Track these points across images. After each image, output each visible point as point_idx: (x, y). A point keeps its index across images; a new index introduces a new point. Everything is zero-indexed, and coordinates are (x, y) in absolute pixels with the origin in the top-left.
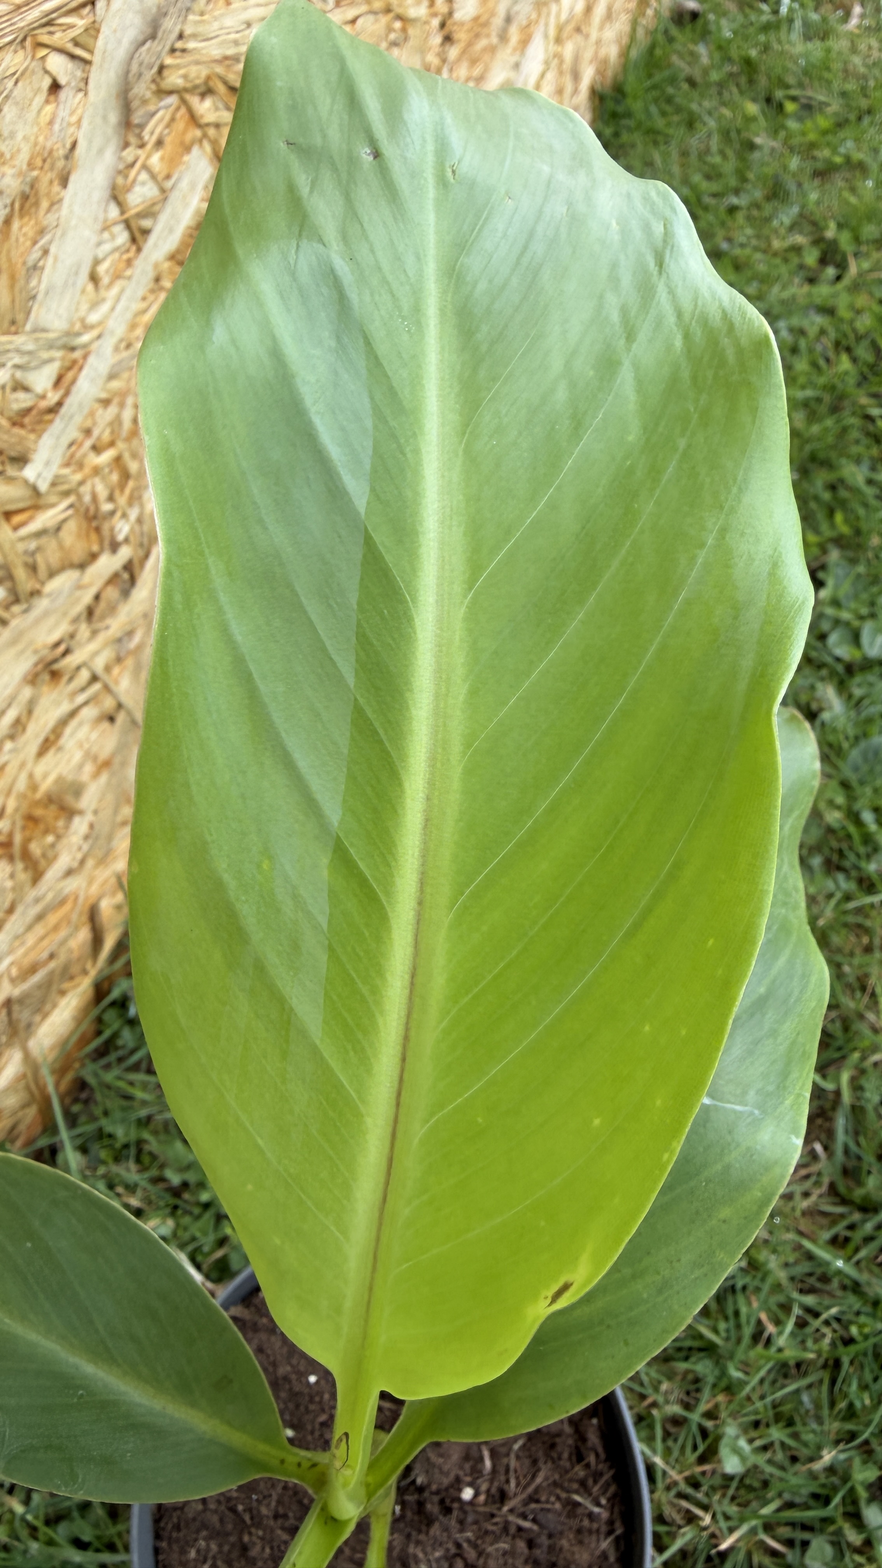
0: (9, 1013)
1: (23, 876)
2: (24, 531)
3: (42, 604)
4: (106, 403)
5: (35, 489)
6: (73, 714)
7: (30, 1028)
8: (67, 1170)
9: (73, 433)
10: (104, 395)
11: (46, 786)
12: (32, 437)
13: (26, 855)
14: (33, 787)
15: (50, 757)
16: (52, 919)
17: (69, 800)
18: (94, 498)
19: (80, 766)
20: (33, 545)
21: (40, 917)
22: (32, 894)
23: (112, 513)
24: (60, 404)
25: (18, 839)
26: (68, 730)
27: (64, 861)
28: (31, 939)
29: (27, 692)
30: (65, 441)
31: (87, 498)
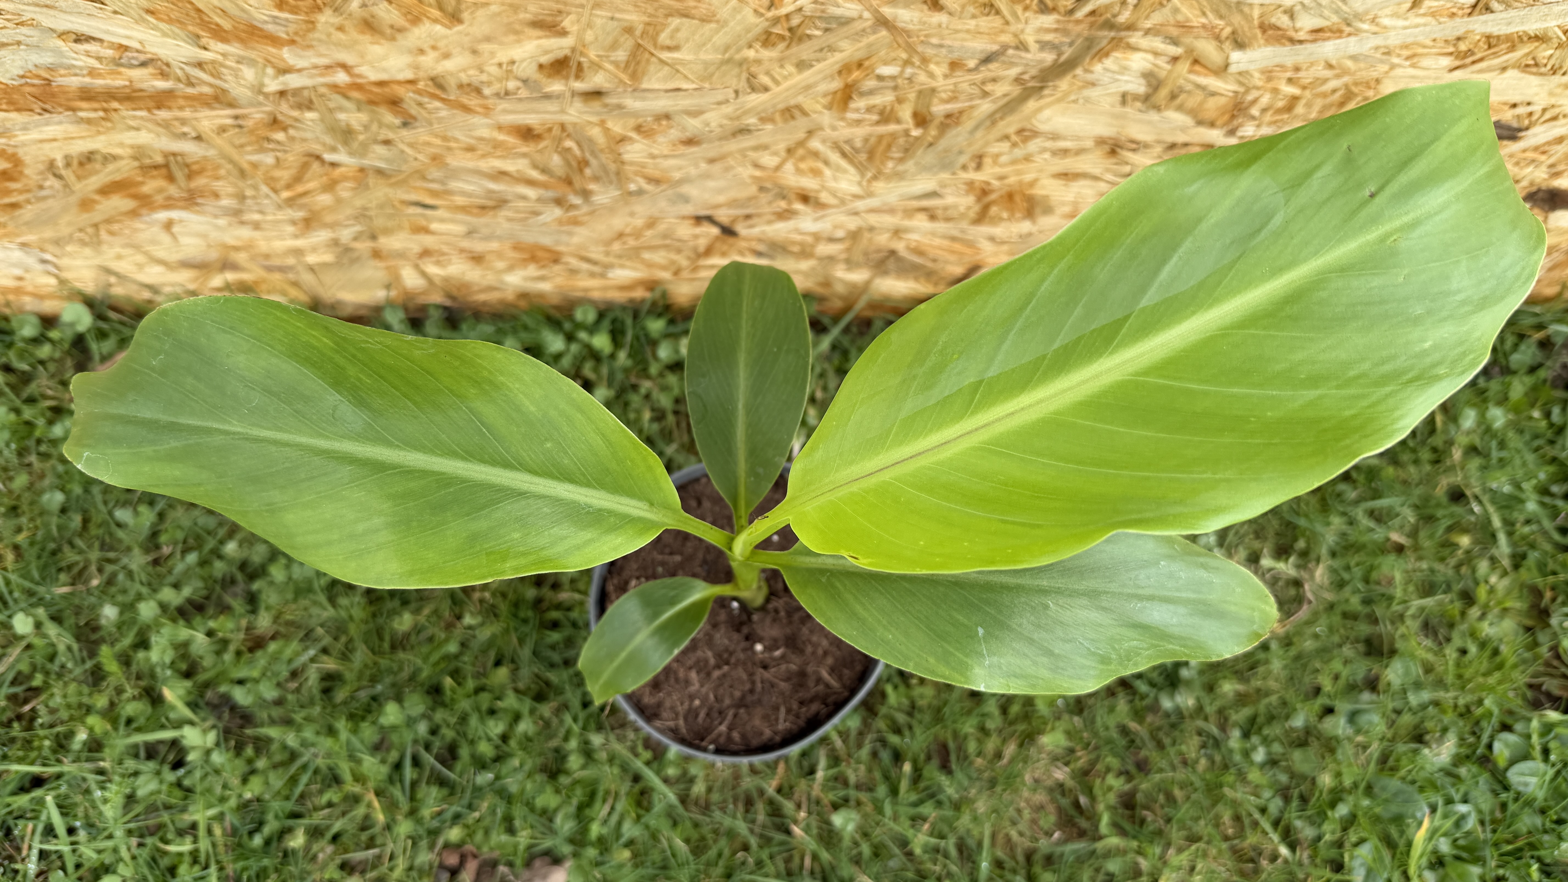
0: (887, 258)
1: (972, 214)
2: (1193, 77)
3: (1154, 116)
4: (1330, 66)
5: (1227, 66)
6: (1096, 178)
7: (885, 273)
8: (816, 344)
9: (1289, 62)
10: (1334, 62)
11: (1038, 191)
12: (1262, 42)
13: (986, 208)
14: (1032, 184)
15: (1057, 183)
16: (957, 246)
17: (1038, 210)
18: (1255, 101)
19: (1063, 204)
20: (1189, 87)
21: (953, 239)
22: (964, 225)
23: (1253, 118)
24: (1301, 42)
25: (993, 197)
26: (1082, 182)
27: (998, 231)
28: (937, 242)
29: (1089, 144)
30: (1277, 61)
31: (1250, 98)
